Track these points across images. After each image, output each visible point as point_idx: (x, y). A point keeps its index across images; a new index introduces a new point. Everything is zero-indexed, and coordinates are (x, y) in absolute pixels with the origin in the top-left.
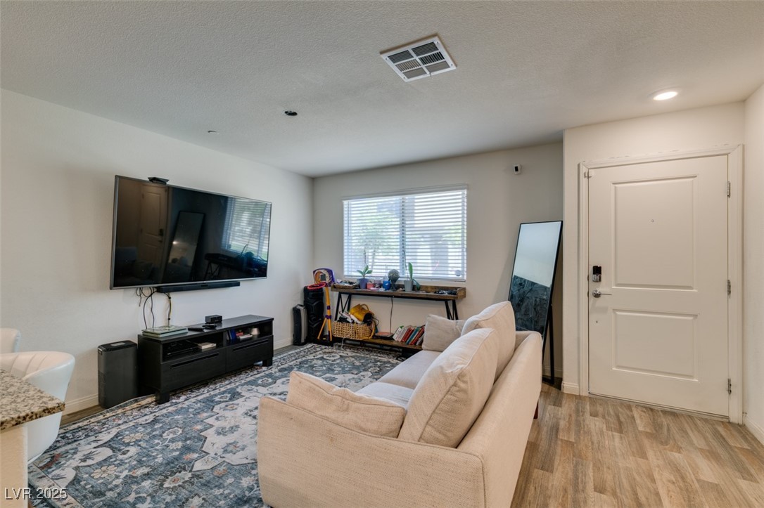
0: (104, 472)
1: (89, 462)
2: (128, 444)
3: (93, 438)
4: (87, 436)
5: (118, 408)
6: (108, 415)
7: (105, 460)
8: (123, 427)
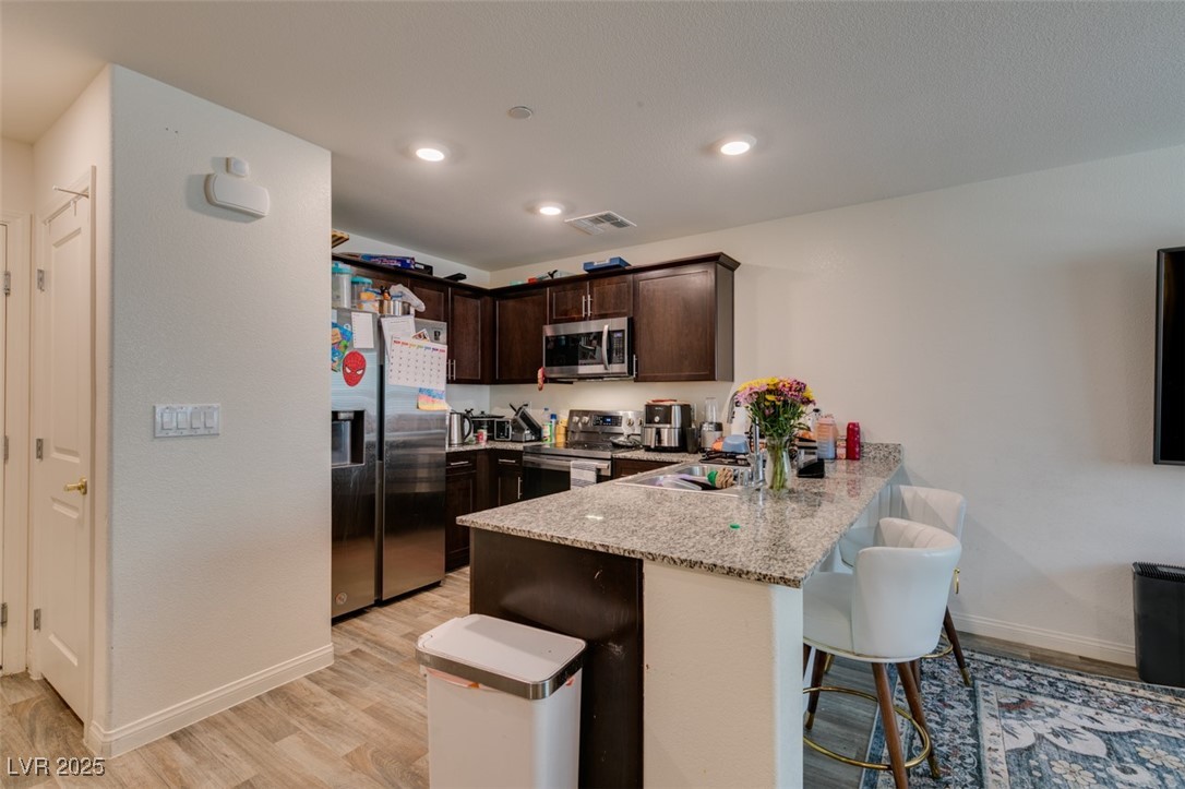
0: (1072, 772)
1: (1061, 742)
2: (1142, 762)
3: (1091, 712)
4: (1085, 703)
5: (1168, 692)
6: (1141, 692)
7: (1086, 757)
8: (1154, 728)
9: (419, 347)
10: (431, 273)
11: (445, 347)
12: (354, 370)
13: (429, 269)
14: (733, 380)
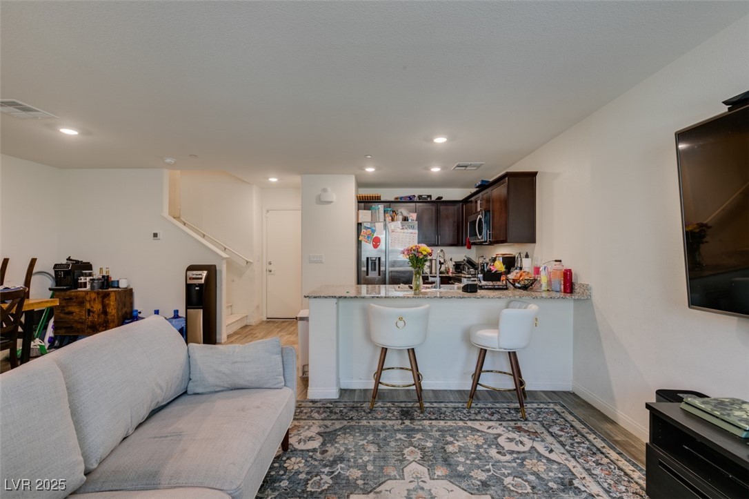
9: (404, 233)
10: (431, 198)
11: (417, 231)
12: (376, 243)
13: (430, 196)
14: (534, 242)
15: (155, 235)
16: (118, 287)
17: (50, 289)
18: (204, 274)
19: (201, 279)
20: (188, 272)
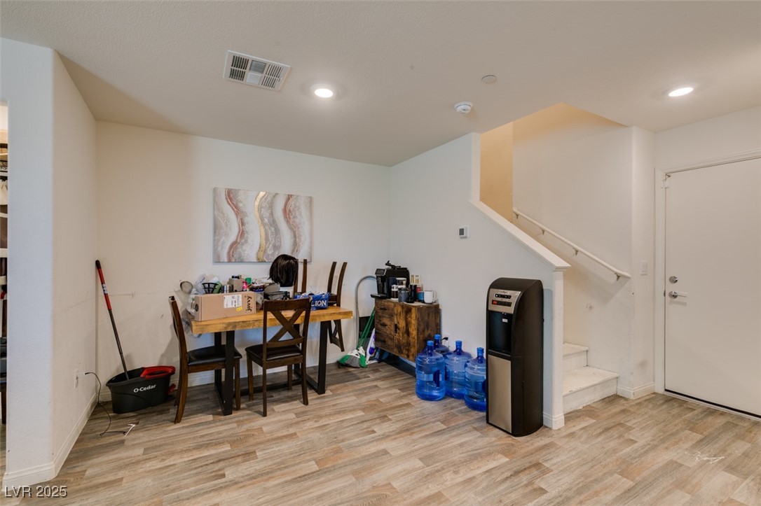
15: (462, 232)
16: (424, 302)
17: (372, 296)
18: (516, 295)
19: (509, 304)
20: (491, 290)
